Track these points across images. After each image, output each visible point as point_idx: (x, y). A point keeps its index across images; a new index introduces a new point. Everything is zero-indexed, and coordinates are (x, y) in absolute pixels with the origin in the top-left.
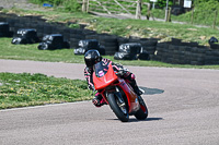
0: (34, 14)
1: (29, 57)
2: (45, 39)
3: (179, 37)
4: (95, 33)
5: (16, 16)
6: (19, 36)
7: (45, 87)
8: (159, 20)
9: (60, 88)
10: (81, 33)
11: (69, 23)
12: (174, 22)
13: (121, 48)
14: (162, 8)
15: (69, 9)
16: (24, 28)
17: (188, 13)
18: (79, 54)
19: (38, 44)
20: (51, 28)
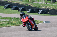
0: (17, 2)
1: (15, 13)
2: (20, 9)
4: (33, 7)
5: (12, 3)
6: (13, 8)
7: (20, 21)
8: (49, 4)
10: (29, 7)
11: (26, 5)
12: (53, 4)
13: (40, 11)
14: (50, 1)
15: (26, 1)
16: (14, 6)
18: (29, 12)
19: (18, 10)
20: (21, 6)
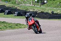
0: (3, 5)
1: (1, 16)
3: (43, 11)
4: (20, 10)
7: (6, 25)
8: (37, 6)
9: (10, 25)
10: (16, 10)
11: (13, 7)
13: (27, 14)
14: (38, 3)
15: (13, 3)
17: (45, 4)
18: (15, 16)
19: (4, 13)
